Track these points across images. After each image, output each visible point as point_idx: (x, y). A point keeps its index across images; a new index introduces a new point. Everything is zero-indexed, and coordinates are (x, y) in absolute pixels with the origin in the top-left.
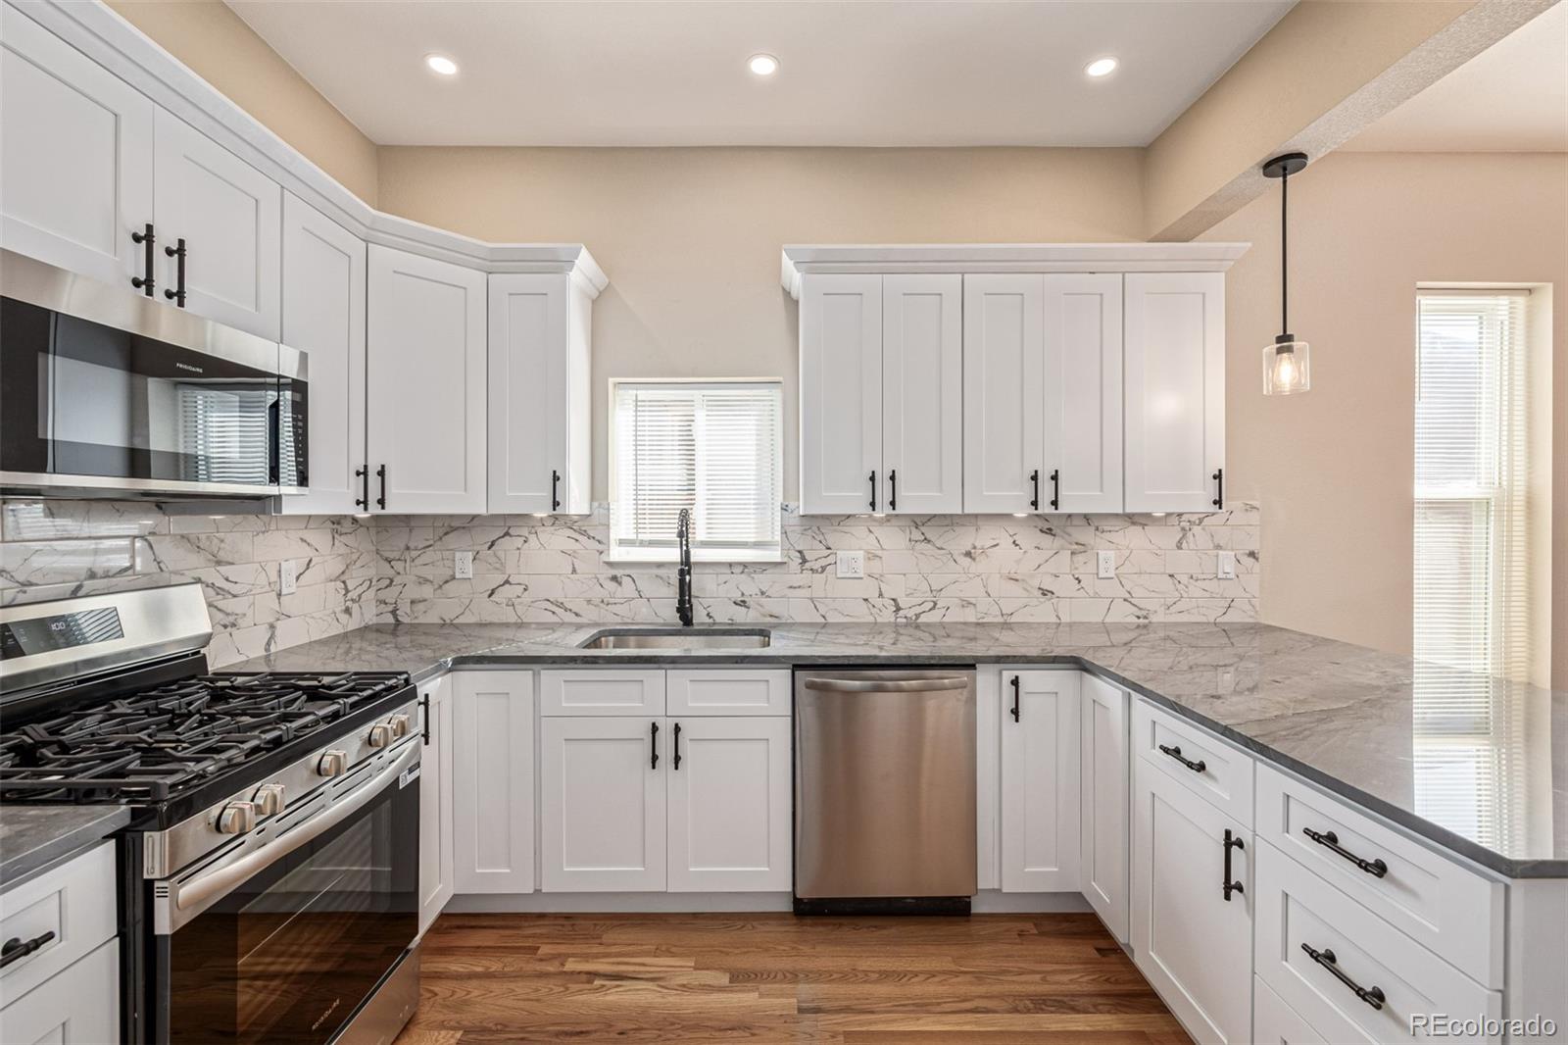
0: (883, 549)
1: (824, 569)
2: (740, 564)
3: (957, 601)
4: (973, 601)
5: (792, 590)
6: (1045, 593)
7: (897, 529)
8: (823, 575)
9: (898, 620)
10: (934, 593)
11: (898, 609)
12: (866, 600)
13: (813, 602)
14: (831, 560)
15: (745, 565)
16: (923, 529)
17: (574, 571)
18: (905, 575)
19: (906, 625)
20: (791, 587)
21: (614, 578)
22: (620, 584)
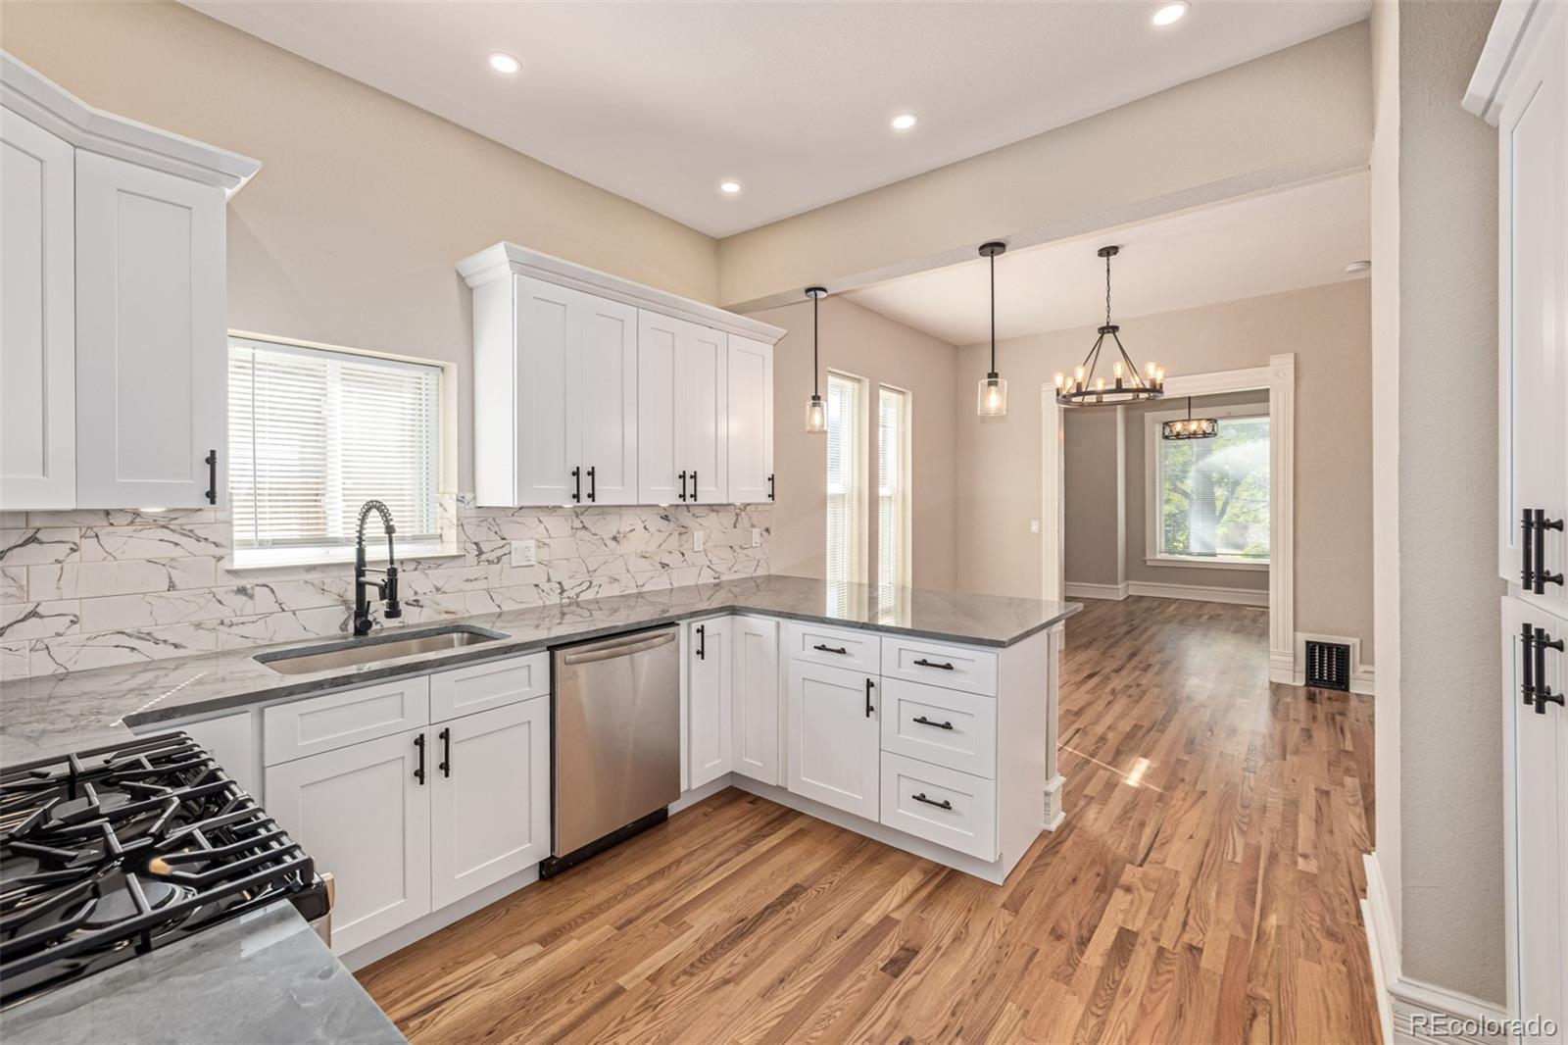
0: (551, 538)
1: (499, 559)
2: (413, 560)
3: (607, 578)
4: (617, 577)
5: (469, 583)
6: (664, 565)
7: (561, 518)
8: (500, 565)
9: (564, 601)
10: (591, 574)
11: (563, 591)
12: (536, 586)
13: (489, 593)
14: (505, 550)
15: (418, 561)
16: (581, 517)
17: (172, 587)
18: (567, 559)
19: (570, 605)
20: (467, 580)
21: (242, 591)
22: (251, 597)
